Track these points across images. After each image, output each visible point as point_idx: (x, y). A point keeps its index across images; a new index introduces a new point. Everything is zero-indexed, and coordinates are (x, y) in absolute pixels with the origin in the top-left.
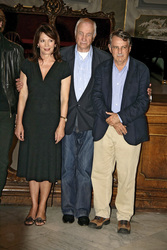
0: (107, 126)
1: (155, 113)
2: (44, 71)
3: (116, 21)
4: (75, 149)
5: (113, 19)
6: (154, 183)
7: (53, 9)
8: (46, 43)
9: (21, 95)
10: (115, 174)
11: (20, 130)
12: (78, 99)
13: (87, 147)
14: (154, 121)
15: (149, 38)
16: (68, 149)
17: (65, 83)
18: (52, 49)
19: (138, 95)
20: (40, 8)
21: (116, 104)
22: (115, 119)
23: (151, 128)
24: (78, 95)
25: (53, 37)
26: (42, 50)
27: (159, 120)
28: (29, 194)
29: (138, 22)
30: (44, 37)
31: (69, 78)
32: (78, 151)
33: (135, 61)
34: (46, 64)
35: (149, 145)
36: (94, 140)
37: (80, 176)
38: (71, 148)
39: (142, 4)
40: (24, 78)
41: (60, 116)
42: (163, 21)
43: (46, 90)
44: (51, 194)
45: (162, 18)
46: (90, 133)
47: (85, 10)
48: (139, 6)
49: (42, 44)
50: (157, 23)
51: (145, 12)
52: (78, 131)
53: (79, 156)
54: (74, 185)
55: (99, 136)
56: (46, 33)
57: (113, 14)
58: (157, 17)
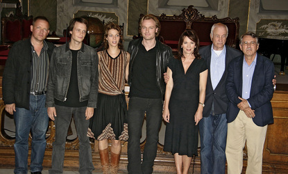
0: (238, 110)
1: (278, 100)
2: (186, 67)
3: (240, 24)
4: (212, 129)
5: (238, 23)
6: (278, 157)
7: (190, 17)
8: (188, 44)
9: (167, 86)
10: (245, 149)
11: (166, 114)
12: (214, 88)
13: (221, 127)
14: (278, 106)
15: (268, 37)
16: (206, 129)
17: (203, 76)
18: (193, 50)
19: (265, 85)
20: (180, 16)
21: (246, 93)
22: (245, 105)
23: (274, 112)
24: (214, 85)
25: (195, 40)
26: (185, 50)
27: (282, 106)
28: (174, 164)
29: (259, 25)
31: (206, 71)
32: (215, 130)
34: (188, 61)
35: (274, 126)
36: (228, 122)
37: (216, 151)
38: (209, 128)
39: (262, 10)
40: (170, 73)
41: (198, 102)
42: (280, 24)
43: (188, 82)
44: (193, 165)
45: (279, 21)
46: (224, 116)
47: (215, 17)
48: (260, 12)
49: (184, 46)
50: (275, 26)
51: (264, 17)
52: (214, 114)
53: (215, 134)
55: (231, 118)
56: (188, 36)
57: (238, 19)
58: (274, 21)
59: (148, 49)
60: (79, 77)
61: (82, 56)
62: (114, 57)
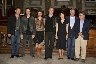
2: (62, 22)
6: (91, 50)
8: (62, 16)
9: (56, 28)
10: (81, 47)
11: (57, 37)
13: (74, 41)
14: (91, 34)
16: (69, 41)
19: (87, 28)
22: (80, 33)
23: (90, 36)
25: (64, 14)
30: (62, 14)
32: (72, 42)
33: (86, 19)
35: (89, 40)
36: (75, 39)
37: (72, 48)
38: (70, 41)
40: (57, 24)
44: (64, 52)
52: (71, 37)
54: (70, 50)
59: (50, 17)
60: (30, 26)
61: (30, 19)
62: (40, 19)
